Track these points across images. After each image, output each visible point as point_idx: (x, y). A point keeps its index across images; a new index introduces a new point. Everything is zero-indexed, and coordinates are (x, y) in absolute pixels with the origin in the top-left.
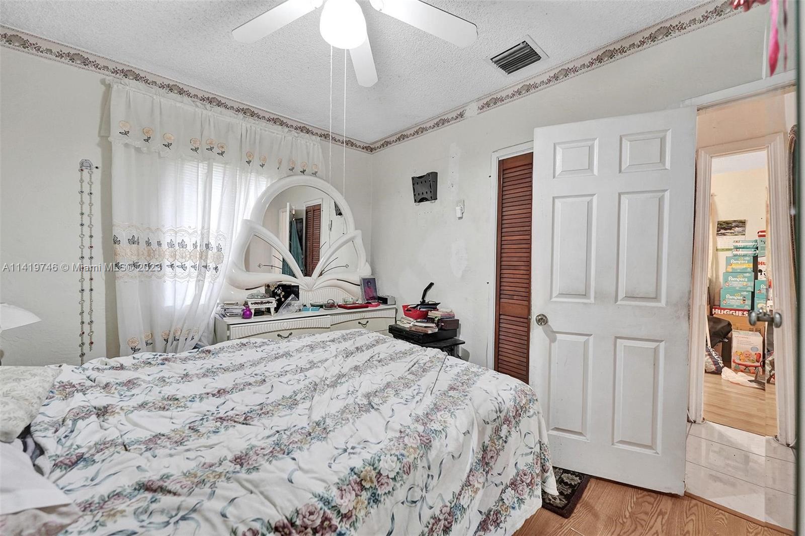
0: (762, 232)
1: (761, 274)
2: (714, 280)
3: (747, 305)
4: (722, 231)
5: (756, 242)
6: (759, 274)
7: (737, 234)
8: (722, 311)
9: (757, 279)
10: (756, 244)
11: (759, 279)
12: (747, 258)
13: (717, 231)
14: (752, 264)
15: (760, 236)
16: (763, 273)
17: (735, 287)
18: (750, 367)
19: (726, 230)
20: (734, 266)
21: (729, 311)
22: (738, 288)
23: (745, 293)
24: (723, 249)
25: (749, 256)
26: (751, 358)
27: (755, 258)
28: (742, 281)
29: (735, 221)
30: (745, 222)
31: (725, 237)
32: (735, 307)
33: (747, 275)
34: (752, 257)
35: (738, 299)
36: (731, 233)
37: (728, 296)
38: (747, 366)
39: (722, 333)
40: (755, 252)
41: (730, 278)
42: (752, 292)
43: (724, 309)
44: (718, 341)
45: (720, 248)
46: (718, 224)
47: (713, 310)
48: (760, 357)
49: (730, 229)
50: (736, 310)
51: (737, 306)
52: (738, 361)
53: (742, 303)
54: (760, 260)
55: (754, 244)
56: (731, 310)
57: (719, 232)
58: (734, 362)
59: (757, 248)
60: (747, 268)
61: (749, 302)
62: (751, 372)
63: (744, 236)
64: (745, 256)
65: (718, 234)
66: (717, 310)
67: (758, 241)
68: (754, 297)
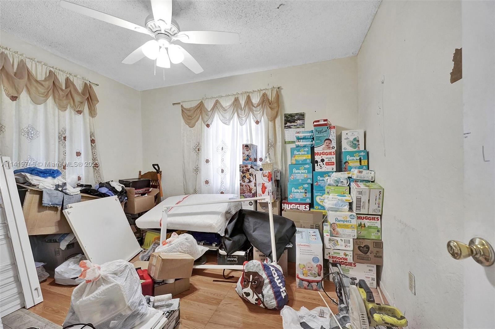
0: (316, 121)
1: (317, 165)
2: (284, 172)
3: (308, 198)
4: (288, 124)
5: (313, 132)
6: (316, 165)
7: (298, 126)
8: (290, 205)
9: (315, 171)
10: (312, 134)
11: (316, 171)
12: (306, 149)
13: (285, 124)
14: (310, 155)
15: (315, 126)
16: (319, 164)
17: (298, 180)
18: (312, 282)
19: (291, 123)
20: (297, 158)
21: (294, 205)
22: (300, 181)
23: (306, 186)
24: (289, 142)
25: (308, 147)
26: (314, 272)
27: (312, 148)
28: (304, 173)
29: (297, 114)
30: (304, 115)
31: (290, 129)
32: (299, 201)
33: (307, 166)
34: (310, 148)
35: (301, 192)
36: (295, 126)
37: (293, 190)
38: (309, 282)
39: (287, 237)
40: (311, 143)
41: (295, 170)
42: (311, 184)
43: (291, 204)
44: (283, 249)
45: (287, 141)
46: (285, 117)
47: (283, 204)
48: (321, 270)
49: (294, 122)
50: (300, 204)
51: (301, 199)
52: (301, 276)
53: (304, 196)
54: (316, 150)
55: (311, 134)
56: (296, 204)
57: (286, 125)
58: (298, 278)
59: (313, 139)
60: (306, 160)
61: (309, 195)
62: (314, 289)
63: (304, 128)
64: (305, 146)
65: (285, 127)
66: (285, 204)
67: (314, 132)
68: (313, 189)
